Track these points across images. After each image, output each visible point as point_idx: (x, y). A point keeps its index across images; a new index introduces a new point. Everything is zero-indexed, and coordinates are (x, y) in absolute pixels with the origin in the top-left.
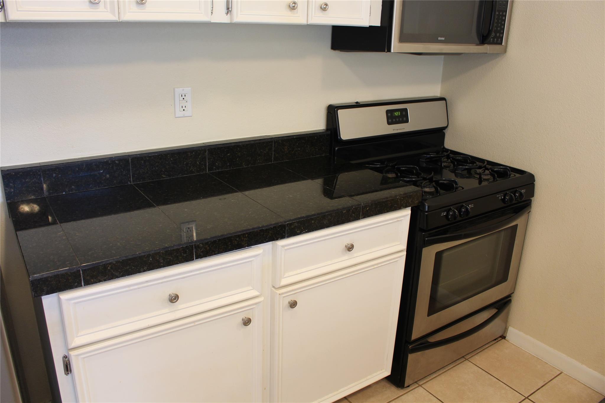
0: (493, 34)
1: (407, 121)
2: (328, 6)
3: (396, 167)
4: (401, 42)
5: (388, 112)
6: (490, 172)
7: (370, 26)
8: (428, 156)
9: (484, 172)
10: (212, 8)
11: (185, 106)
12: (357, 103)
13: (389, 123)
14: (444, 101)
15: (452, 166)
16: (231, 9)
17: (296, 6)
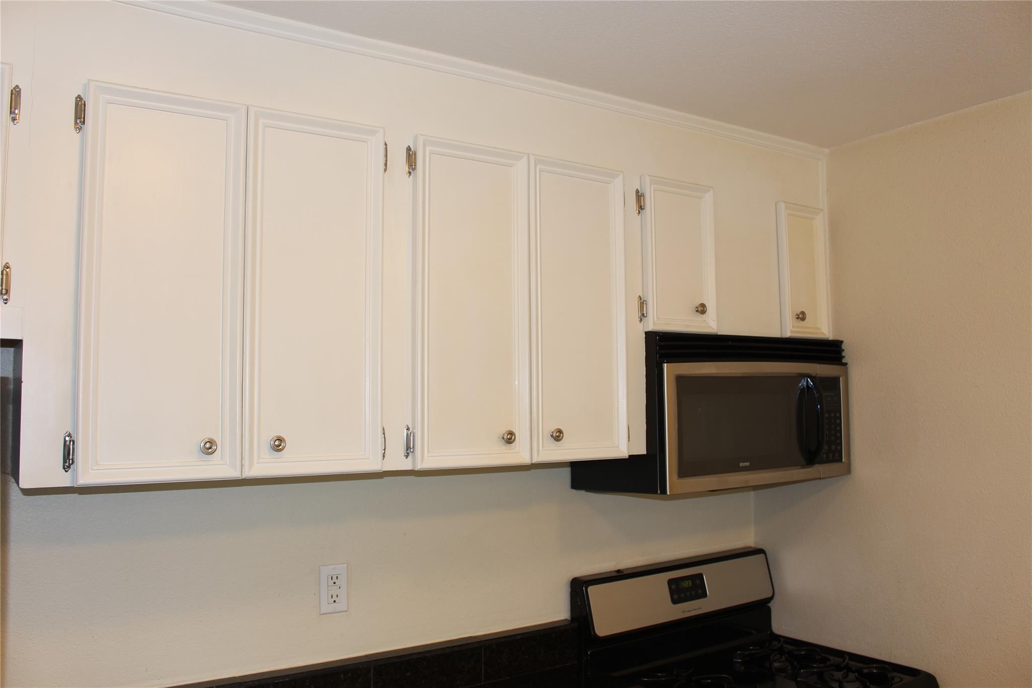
0: (826, 447)
1: (704, 595)
2: (563, 434)
3: (693, 678)
4: (680, 477)
5: (671, 582)
6: (856, 676)
7: (629, 456)
8: (747, 653)
9: (846, 676)
10: (384, 450)
11: (337, 596)
12: (618, 571)
13: (675, 601)
14: (762, 555)
15: (790, 667)
16: (413, 450)
17: (513, 438)
